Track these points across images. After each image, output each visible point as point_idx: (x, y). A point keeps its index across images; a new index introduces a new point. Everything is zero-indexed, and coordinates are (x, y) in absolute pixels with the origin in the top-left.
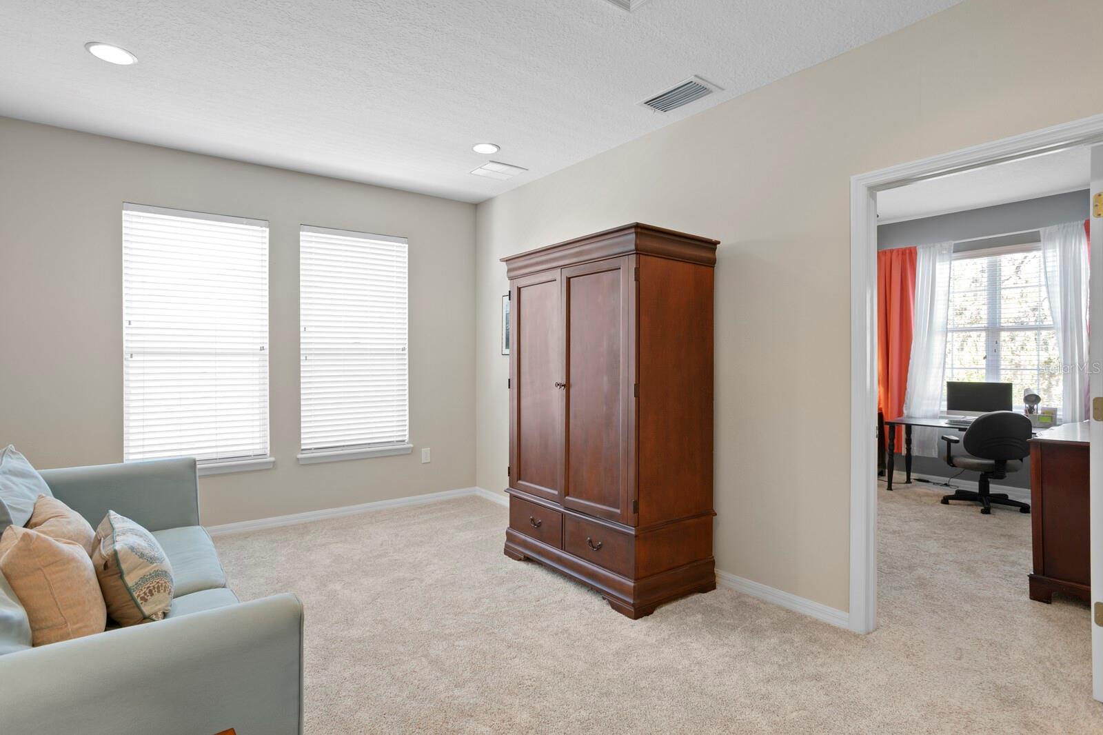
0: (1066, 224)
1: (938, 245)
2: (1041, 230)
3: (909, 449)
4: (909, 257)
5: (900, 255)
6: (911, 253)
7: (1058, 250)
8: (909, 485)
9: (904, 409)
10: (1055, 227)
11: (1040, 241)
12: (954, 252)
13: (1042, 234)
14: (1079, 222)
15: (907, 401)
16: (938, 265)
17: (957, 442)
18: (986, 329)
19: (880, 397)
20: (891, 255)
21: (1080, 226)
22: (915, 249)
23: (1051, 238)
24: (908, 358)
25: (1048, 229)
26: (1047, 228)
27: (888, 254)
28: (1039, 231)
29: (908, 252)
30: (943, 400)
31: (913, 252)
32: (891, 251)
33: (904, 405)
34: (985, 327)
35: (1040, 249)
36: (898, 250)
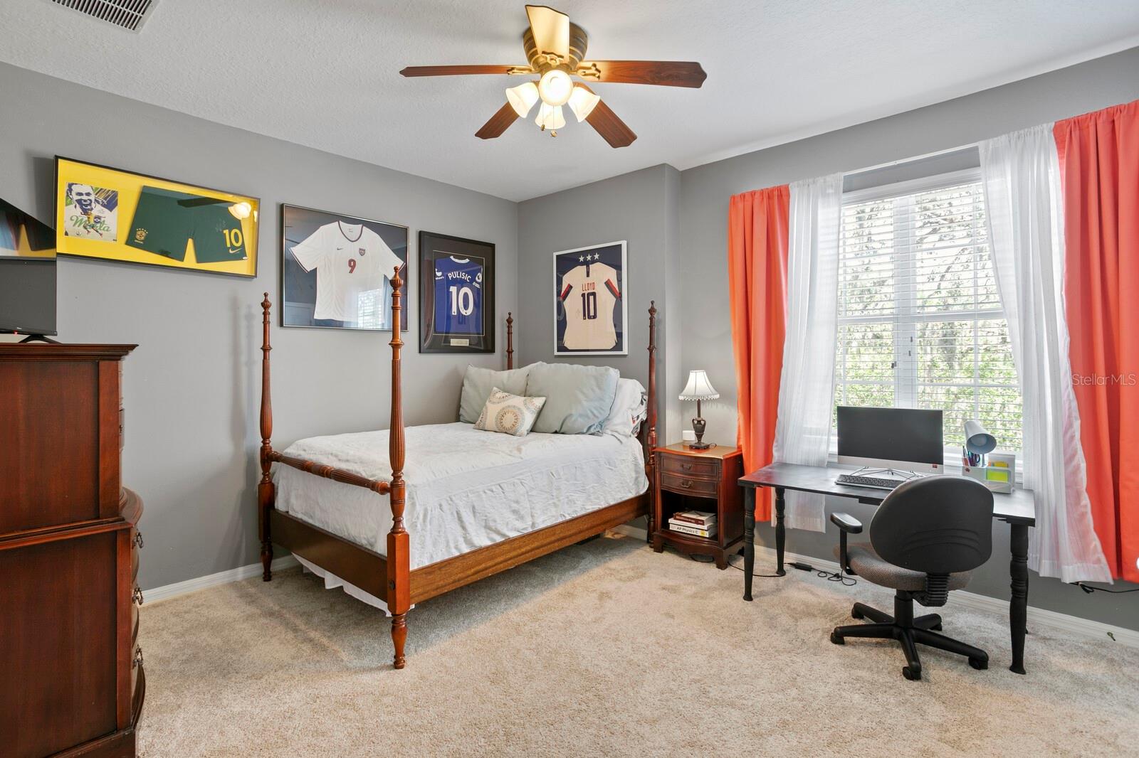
0: (1022, 132)
1: (820, 180)
2: (981, 144)
3: (781, 518)
4: (778, 201)
5: (765, 199)
6: (780, 196)
7: (1009, 178)
8: (781, 579)
9: (774, 449)
10: (1004, 138)
11: (979, 166)
12: (843, 192)
13: (981, 151)
14: (1045, 125)
15: (778, 436)
16: (820, 212)
17: (857, 530)
18: (895, 319)
19: (739, 426)
20: (753, 200)
21: (1046, 133)
22: (787, 188)
23: (996, 158)
24: (779, 365)
25: (991, 142)
26: (991, 140)
27: (748, 198)
28: (976, 149)
29: (776, 193)
30: (833, 435)
31: (784, 193)
32: (753, 194)
33: (775, 444)
34: (892, 314)
35: (979, 179)
36: (762, 192)
